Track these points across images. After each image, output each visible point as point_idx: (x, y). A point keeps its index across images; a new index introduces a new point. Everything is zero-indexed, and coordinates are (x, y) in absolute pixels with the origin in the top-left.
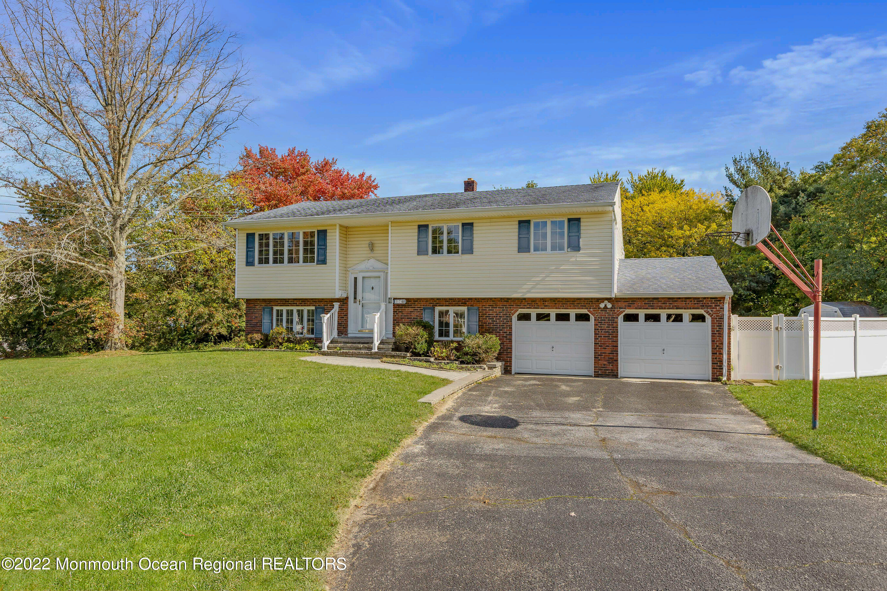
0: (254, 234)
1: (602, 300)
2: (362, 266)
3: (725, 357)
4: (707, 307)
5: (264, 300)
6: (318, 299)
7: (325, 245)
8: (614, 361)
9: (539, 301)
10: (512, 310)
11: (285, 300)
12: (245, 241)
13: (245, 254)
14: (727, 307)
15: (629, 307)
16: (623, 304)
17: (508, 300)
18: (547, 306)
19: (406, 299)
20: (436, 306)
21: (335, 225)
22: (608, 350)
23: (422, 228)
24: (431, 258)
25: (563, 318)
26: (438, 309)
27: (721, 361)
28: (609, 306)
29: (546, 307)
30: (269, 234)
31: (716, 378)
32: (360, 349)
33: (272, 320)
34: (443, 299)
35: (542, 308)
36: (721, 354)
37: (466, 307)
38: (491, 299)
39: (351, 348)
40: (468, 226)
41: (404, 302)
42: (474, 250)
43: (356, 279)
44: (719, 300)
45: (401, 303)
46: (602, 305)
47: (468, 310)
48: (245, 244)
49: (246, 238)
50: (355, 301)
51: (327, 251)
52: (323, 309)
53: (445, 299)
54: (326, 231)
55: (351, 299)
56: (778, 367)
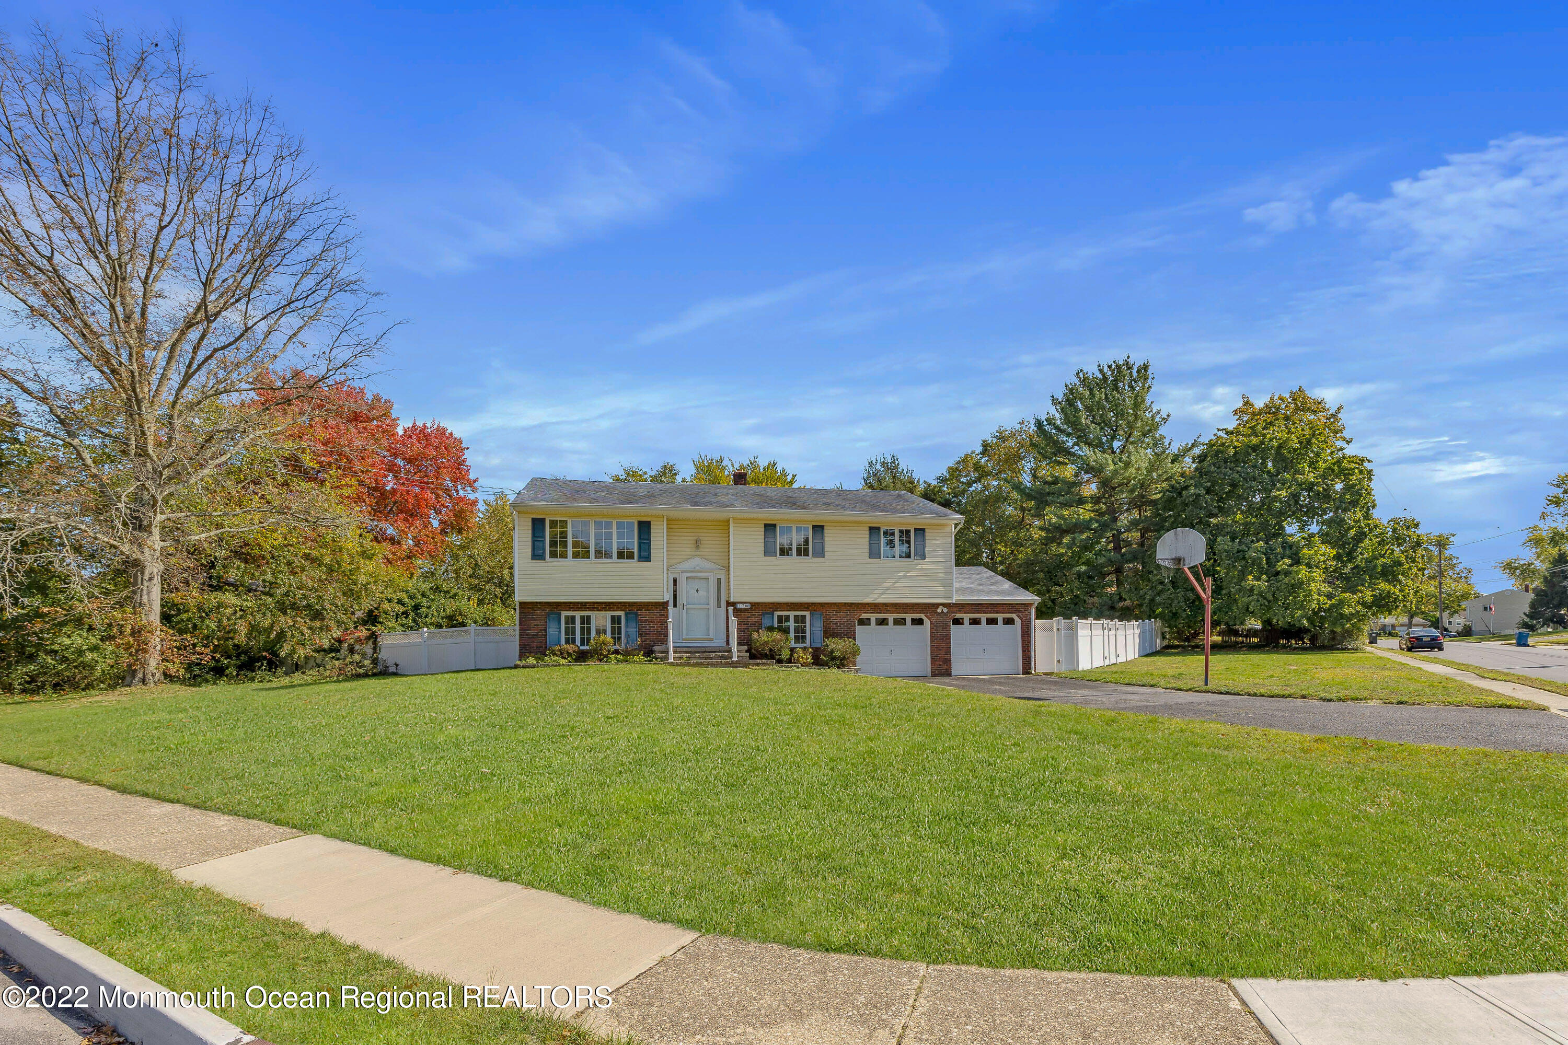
0: (543, 520)
1: (938, 605)
2: (687, 565)
3: (1032, 653)
4: (1020, 612)
5: (549, 604)
6: (630, 603)
7: (649, 539)
8: (948, 661)
9: (879, 606)
10: (856, 615)
11: (579, 603)
12: (530, 528)
13: (530, 544)
14: (1033, 611)
15: (960, 612)
16: (955, 609)
17: (851, 605)
18: (889, 611)
19: (751, 603)
20: (777, 611)
21: (663, 517)
22: (943, 652)
23: (769, 527)
24: (778, 561)
25: (900, 622)
26: (777, 614)
27: (1029, 658)
28: (945, 610)
29: (887, 611)
30: (566, 522)
31: (1026, 671)
32: (711, 658)
33: (560, 628)
34: (784, 604)
35: (883, 613)
36: (1029, 651)
37: (809, 612)
38: (836, 604)
39: (700, 658)
40: (820, 529)
41: (749, 606)
42: (825, 553)
43: (675, 581)
44: (1027, 606)
45: (744, 607)
46: (939, 611)
47: (811, 615)
48: (530, 532)
49: (530, 524)
50: (675, 606)
51: (652, 546)
52: (636, 614)
53: (787, 604)
54: (649, 523)
55: (671, 603)
56: (1059, 661)
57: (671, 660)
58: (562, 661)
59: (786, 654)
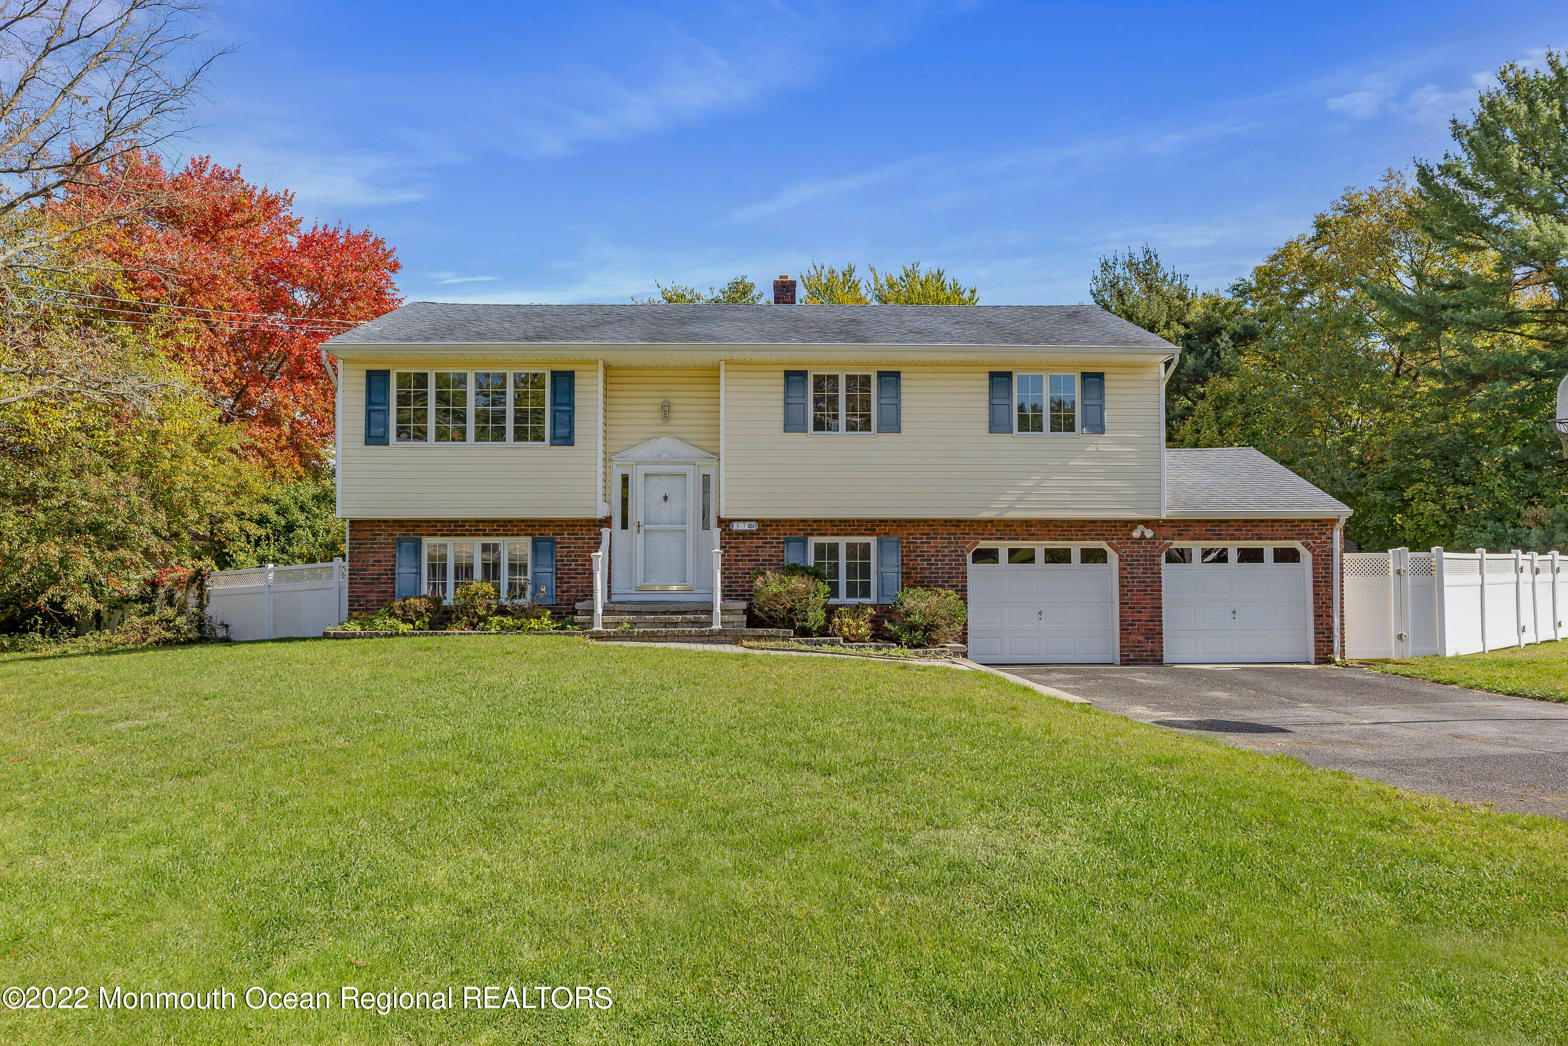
0: (386, 374)
1: (1134, 523)
2: (645, 451)
3: (1337, 621)
4: (1308, 536)
5: (400, 523)
6: (540, 521)
7: (571, 404)
8: (1156, 634)
9: (1018, 526)
10: (968, 543)
11: (455, 522)
12: (363, 388)
13: (362, 416)
14: (1337, 535)
15: (1180, 536)
16: (1170, 531)
17: (958, 523)
18: (1033, 535)
19: (757, 521)
20: (812, 535)
21: (596, 362)
22: (1145, 616)
23: (794, 378)
24: (811, 440)
25: (1057, 557)
26: (813, 541)
27: (1330, 629)
28: (1149, 534)
29: (1031, 536)
30: (425, 375)
31: (1324, 658)
32: (675, 624)
33: (419, 567)
34: (826, 521)
35: (1023, 540)
36: (1330, 616)
37: (875, 538)
38: (925, 521)
39: (653, 624)
40: (890, 378)
41: (755, 526)
42: (903, 425)
43: (625, 479)
44: (1326, 524)
45: (747, 528)
46: (1136, 534)
47: (880, 543)
48: (363, 395)
49: (364, 381)
50: (625, 526)
51: (576, 417)
52: (553, 542)
53: (831, 522)
54: (570, 375)
55: (617, 521)
56: (1400, 637)
57: (598, 627)
58: (405, 627)
59: (816, 617)
